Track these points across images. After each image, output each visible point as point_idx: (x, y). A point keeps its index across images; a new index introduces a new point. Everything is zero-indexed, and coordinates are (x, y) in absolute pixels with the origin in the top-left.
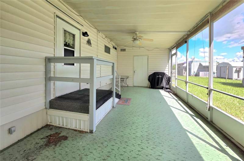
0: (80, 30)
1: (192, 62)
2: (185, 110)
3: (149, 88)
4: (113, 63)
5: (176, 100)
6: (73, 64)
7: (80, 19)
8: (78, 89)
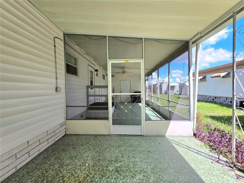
0: (94, 68)
1: (163, 83)
2: (157, 115)
3: (132, 102)
4: (114, 87)
5: (152, 111)
6: (93, 89)
7: (94, 62)
8: (94, 102)
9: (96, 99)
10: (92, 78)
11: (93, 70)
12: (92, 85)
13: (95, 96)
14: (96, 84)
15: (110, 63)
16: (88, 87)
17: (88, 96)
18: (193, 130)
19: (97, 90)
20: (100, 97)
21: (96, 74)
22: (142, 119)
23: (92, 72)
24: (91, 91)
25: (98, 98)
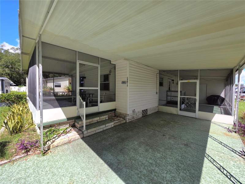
0: (171, 79)
8: (170, 100)
9: (172, 98)
10: (169, 86)
11: (170, 81)
12: (169, 90)
13: (171, 96)
14: (172, 90)
15: (180, 82)
16: (167, 91)
17: (167, 96)
18: (234, 122)
19: (173, 93)
20: (175, 98)
21: (172, 83)
22: (196, 110)
23: (170, 82)
24: (169, 93)
25: (173, 98)
